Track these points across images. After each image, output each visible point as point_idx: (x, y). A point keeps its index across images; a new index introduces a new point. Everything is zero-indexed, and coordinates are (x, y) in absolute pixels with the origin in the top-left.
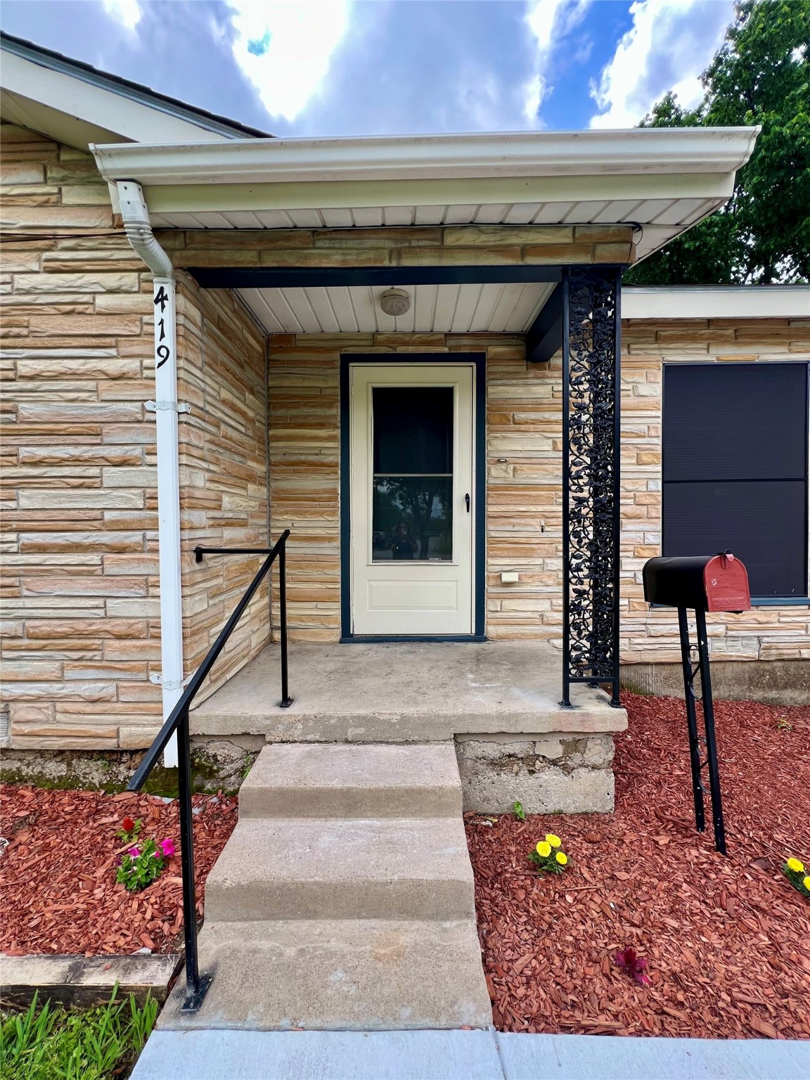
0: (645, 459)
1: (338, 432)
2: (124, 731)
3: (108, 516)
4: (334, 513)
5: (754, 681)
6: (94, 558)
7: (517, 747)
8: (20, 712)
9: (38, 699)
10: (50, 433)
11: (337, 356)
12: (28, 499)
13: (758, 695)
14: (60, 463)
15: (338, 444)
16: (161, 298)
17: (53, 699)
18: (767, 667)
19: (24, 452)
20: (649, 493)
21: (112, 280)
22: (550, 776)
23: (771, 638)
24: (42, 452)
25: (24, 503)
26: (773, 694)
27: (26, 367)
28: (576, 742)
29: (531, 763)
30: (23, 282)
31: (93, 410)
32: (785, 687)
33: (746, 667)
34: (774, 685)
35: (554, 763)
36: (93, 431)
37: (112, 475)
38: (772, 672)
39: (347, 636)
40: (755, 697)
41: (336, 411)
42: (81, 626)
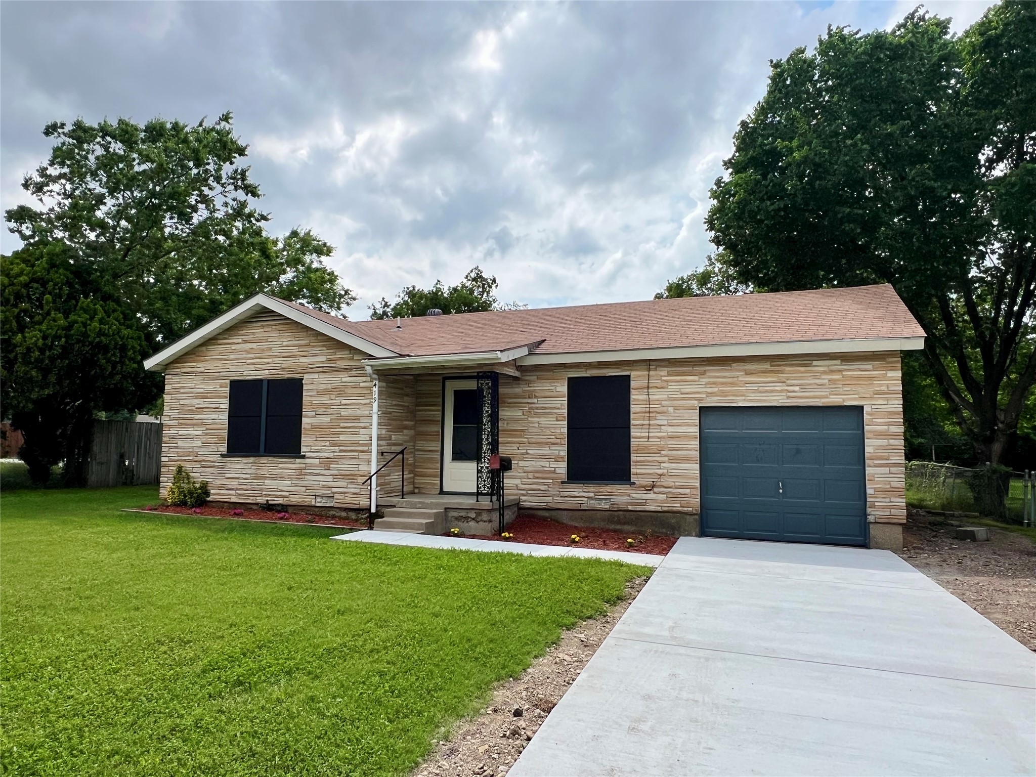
0: (559, 419)
1: (440, 408)
2: (361, 503)
3: (361, 442)
4: (438, 441)
5: (610, 520)
6: (356, 454)
7: (463, 514)
8: (336, 496)
9: (341, 493)
10: (348, 419)
11: (440, 378)
12: (342, 438)
13: (612, 527)
14: (350, 428)
15: (440, 413)
16: (375, 385)
17: (345, 493)
18: (616, 513)
19: (342, 425)
20: (561, 434)
21: (364, 379)
22: (472, 524)
23: (615, 500)
24: (346, 425)
25: (341, 439)
26: (619, 527)
27: (344, 402)
28: (479, 512)
29: (467, 518)
30: (344, 380)
31: (359, 413)
32: (624, 524)
33: (607, 513)
34: (619, 522)
35: (473, 519)
36: (357, 419)
37: (362, 431)
38: (618, 516)
39: (442, 492)
40: (611, 528)
41: (440, 400)
42: (352, 472)
